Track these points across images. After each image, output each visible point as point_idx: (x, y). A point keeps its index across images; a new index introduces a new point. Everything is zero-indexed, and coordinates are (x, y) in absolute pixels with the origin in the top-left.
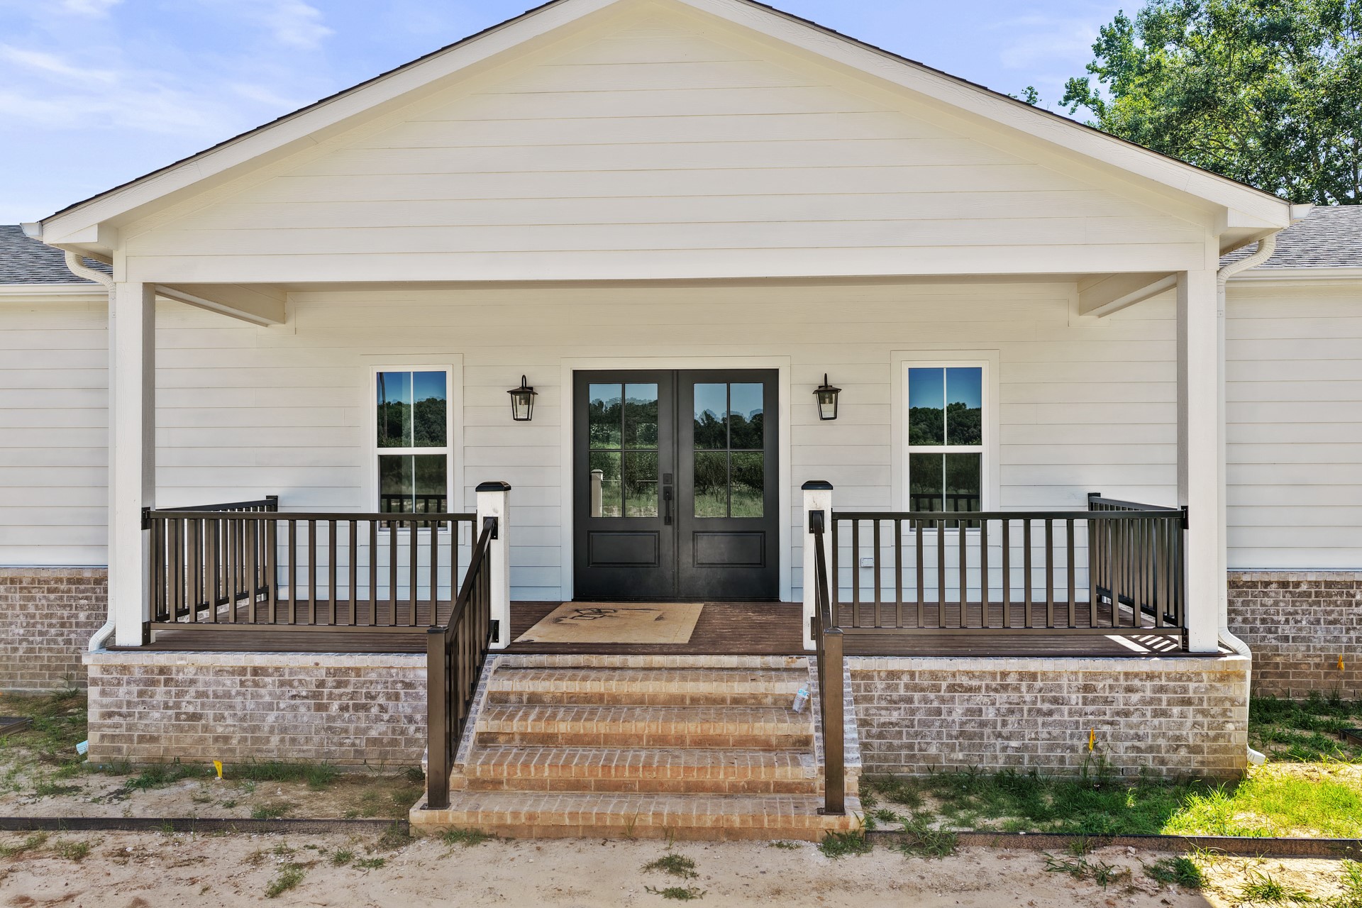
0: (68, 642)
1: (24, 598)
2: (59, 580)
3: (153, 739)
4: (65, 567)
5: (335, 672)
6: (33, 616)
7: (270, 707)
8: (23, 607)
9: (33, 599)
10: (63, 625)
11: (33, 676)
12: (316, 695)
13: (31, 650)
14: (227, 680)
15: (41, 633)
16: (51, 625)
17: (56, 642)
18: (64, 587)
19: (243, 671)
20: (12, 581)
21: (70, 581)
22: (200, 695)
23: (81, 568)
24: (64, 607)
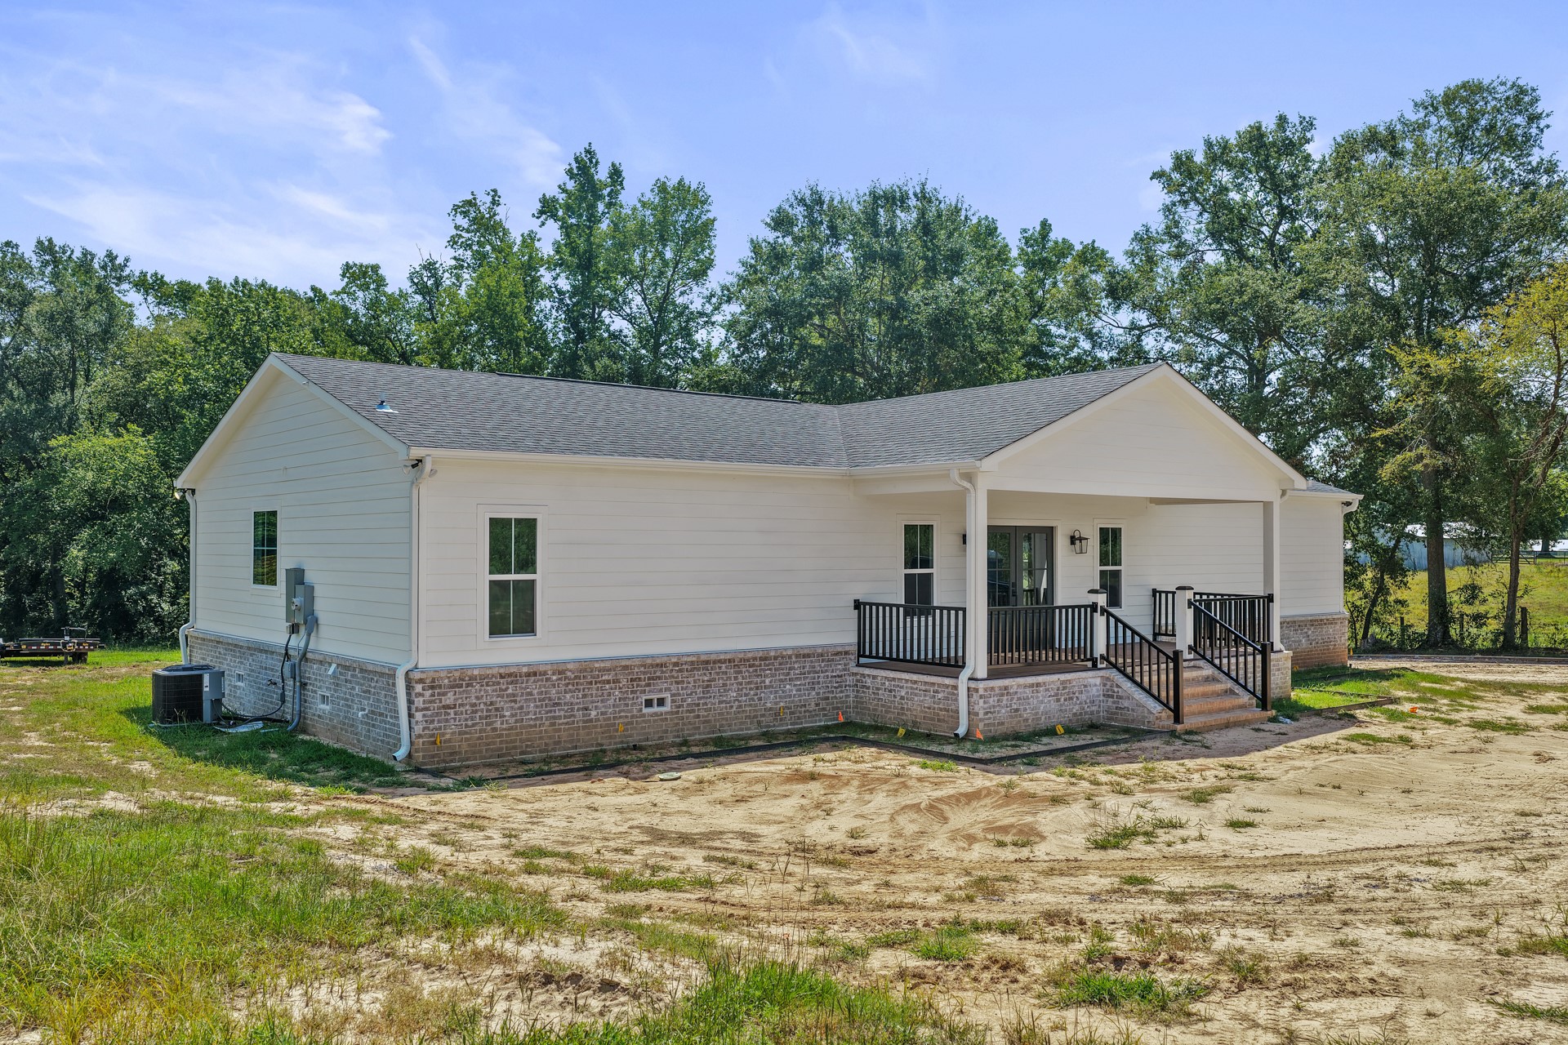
0: (760, 699)
1: (736, 672)
2: (755, 659)
3: (1003, 724)
4: (758, 650)
5: (1063, 682)
6: (741, 684)
7: (1042, 702)
8: (736, 678)
9: (741, 672)
10: (757, 688)
11: (741, 723)
12: (1057, 695)
13: (740, 706)
14: (1027, 690)
15: (746, 695)
16: (751, 689)
17: (753, 700)
18: (757, 663)
19: (1032, 685)
20: (730, 661)
21: (761, 659)
22: (1019, 699)
23: (768, 650)
24: (758, 676)
